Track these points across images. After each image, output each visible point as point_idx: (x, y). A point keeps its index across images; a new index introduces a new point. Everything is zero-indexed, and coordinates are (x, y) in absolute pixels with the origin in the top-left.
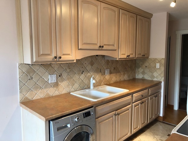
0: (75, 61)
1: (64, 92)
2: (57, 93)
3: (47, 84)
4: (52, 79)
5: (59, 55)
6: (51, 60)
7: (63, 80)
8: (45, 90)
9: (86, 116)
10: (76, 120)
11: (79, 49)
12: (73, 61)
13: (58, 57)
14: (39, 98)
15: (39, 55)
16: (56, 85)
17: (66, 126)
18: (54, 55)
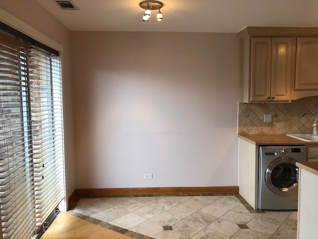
0: (290, 102)
1: (279, 133)
2: (271, 132)
3: (261, 123)
4: (267, 118)
5: (273, 96)
6: (265, 100)
7: (278, 121)
8: (260, 128)
9: (295, 152)
10: (283, 151)
11: (295, 90)
12: (288, 101)
13: (271, 98)
14: (254, 134)
15: (255, 96)
16: (271, 125)
17: (273, 154)
18: (268, 95)
